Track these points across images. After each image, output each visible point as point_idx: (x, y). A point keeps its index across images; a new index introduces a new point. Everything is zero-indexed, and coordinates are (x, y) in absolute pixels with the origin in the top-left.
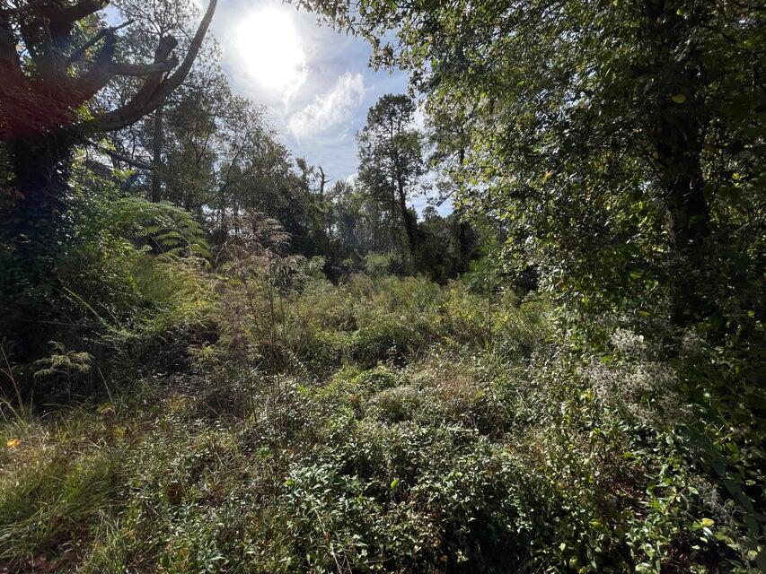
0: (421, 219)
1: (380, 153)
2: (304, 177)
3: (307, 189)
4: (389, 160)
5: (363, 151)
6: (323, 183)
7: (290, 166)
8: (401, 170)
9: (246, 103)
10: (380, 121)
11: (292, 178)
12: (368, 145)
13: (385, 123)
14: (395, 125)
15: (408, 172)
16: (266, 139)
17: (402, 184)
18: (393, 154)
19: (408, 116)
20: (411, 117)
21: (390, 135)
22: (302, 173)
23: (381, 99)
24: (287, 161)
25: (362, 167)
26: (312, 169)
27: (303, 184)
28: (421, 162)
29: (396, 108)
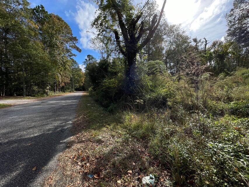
2: (196, 45)
6: (206, 45)
11: (191, 47)
24: (189, 41)
27: (196, 48)
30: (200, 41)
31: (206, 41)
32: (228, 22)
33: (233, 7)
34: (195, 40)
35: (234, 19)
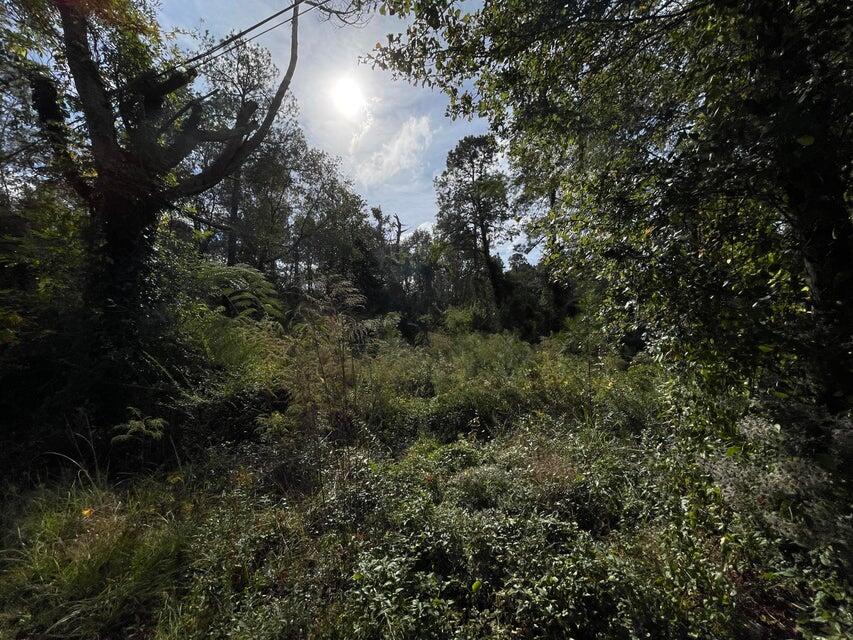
0: (507, 268)
1: (461, 198)
2: (379, 227)
3: (383, 240)
4: (470, 205)
5: (442, 197)
6: (399, 233)
7: (366, 216)
8: (484, 216)
9: (321, 156)
10: (459, 165)
11: (368, 229)
12: (447, 191)
13: (466, 166)
14: (477, 168)
15: (492, 218)
16: (342, 191)
17: (485, 230)
18: (475, 200)
19: (491, 157)
20: (494, 159)
21: (471, 179)
22: (377, 223)
23: (461, 142)
24: (362, 211)
25: (440, 215)
26: (388, 219)
27: (379, 234)
28: (507, 205)
29: (477, 149)
31: (399, 226)
32: (439, 196)
33: (446, 169)
34: (377, 213)
35: (448, 194)
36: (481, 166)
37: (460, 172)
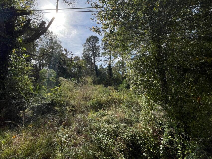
0: (99, 68)
1: (88, 50)
2: (66, 54)
3: (67, 57)
4: (91, 52)
7: (62, 50)
9: (52, 33)
10: (89, 42)
11: (63, 54)
12: (86, 48)
14: (93, 43)
15: (96, 56)
17: (95, 59)
20: (98, 42)
23: (90, 36)
29: (94, 39)
30: (69, 52)
31: (72, 55)
32: (84, 49)
33: (86, 42)
34: (66, 50)
36: (95, 43)
37: (89, 44)
